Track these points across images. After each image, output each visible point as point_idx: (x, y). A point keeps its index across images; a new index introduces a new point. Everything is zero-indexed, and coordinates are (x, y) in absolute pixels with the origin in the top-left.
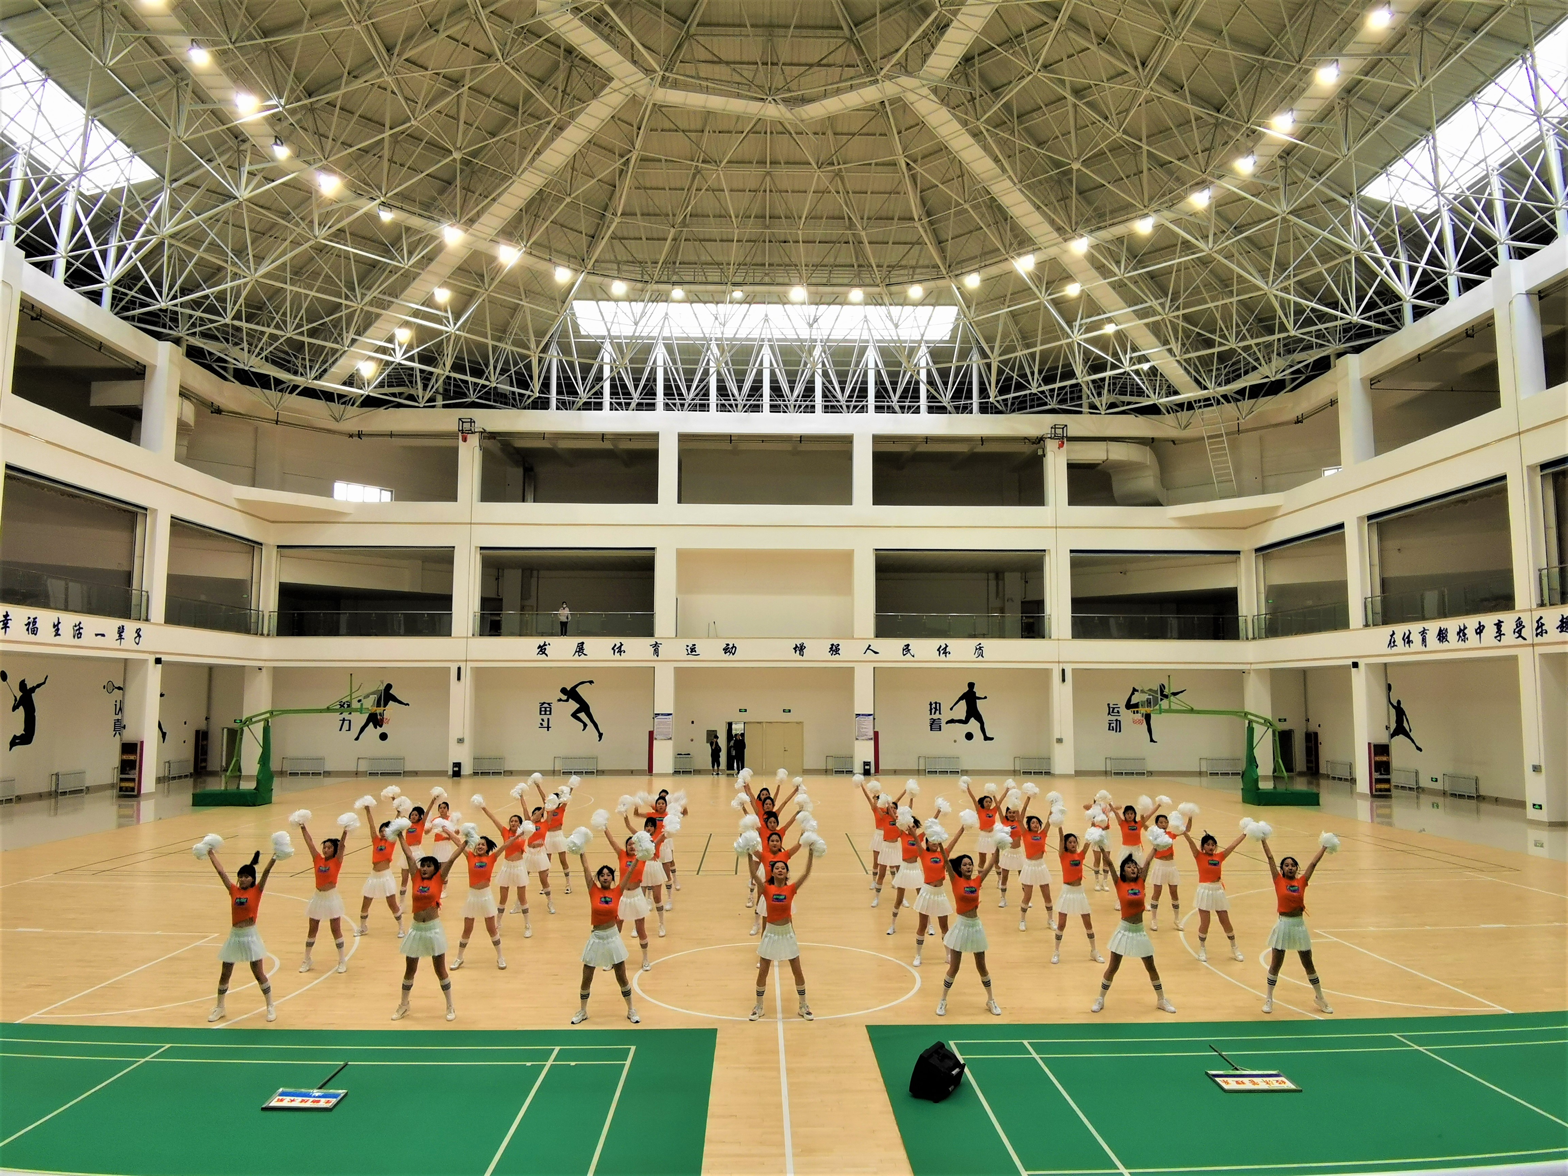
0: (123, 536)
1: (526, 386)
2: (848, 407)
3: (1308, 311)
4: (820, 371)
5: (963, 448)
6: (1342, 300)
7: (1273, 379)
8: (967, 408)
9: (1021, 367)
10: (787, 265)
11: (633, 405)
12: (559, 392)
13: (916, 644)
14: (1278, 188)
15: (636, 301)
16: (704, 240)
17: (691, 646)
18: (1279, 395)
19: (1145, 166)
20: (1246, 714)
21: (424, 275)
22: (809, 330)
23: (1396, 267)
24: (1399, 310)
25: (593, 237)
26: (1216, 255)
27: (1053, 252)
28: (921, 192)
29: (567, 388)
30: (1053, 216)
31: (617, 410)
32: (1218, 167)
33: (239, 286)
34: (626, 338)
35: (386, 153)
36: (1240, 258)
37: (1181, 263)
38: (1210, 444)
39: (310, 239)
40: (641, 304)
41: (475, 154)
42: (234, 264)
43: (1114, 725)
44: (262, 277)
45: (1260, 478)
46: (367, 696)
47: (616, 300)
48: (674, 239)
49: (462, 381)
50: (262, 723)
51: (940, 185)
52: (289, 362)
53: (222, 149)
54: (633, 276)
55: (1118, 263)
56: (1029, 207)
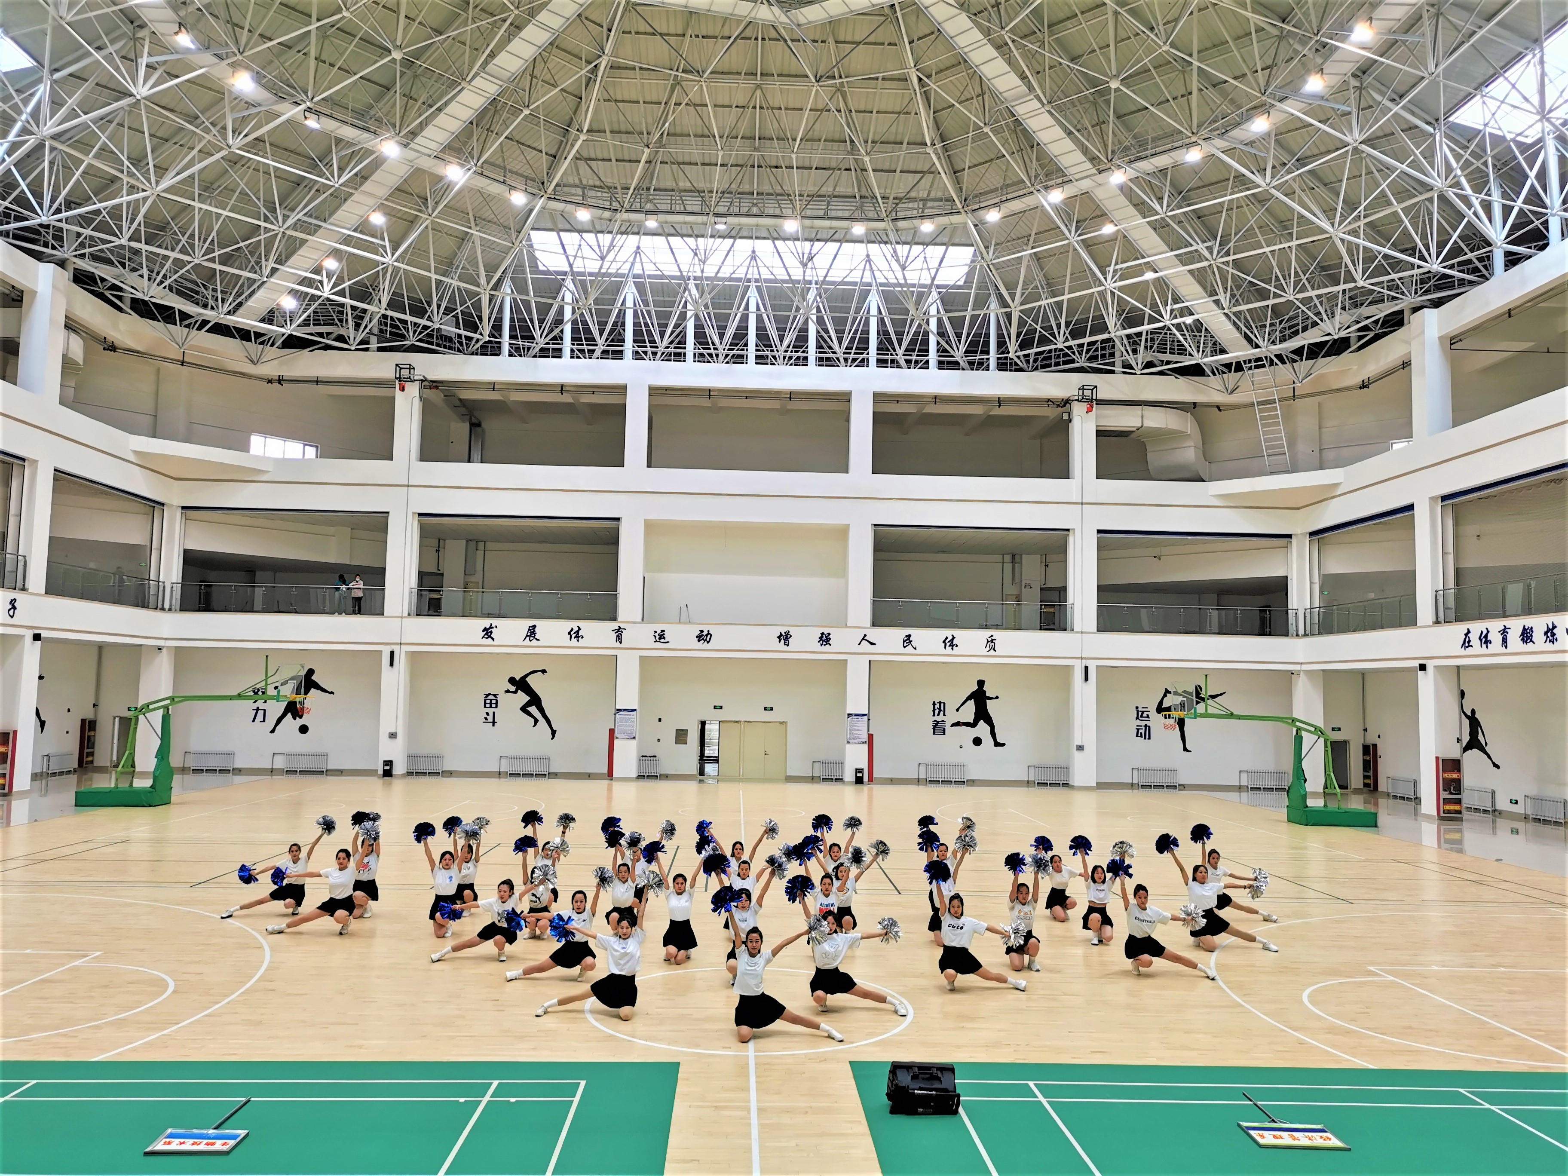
1: (475, 329)
2: (846, 360)
3: (1380, 257)
4: (814, 318)
5: (978, 410)
6: (1420, 245)
7: (1336, 337)
8: (982, 364)
9: (1046, 318)
10: (778, 195)
11: (598, 353)
12: (512, 337)
13: (919, 635)
14: (1350, 113)
15: (602, 232)
16: (684, 163)
17: (659, 632)
18: (1341, 356)
19: (1195, 85)
20: (1294, 720)
21: (357, 196)
22: (802, 270)
23: (1487, 207)
24: (1488, 257)
25: (555, 157)
26: (1273, 191)
27: (1085, 185)
28: (934, 113)
29: (521, 331)
30: (1086, 143)
31: (578, 357)
32: (1280, 88)
33: (137, 200)
34: (591, 274)
35: (313, 51)
36: (1303, 195)
37: (1233, 200)
38: (1260, 411)
39: (222, 149)
40: (609, 237)
41: (419, 54)
42: (131, 174)
43: (1143, 731)
44: (165, 191)
45: (1317, 451)
46: (285, 683)
47: (580, 231)
48: (649, 162)
49: (400, 320)
50: (161, 710)
51: (957, 105)
52: (197, 293)
53: (114, 35)
54: (600, 203)
55: (1160, 199)
56: (1058, 132)
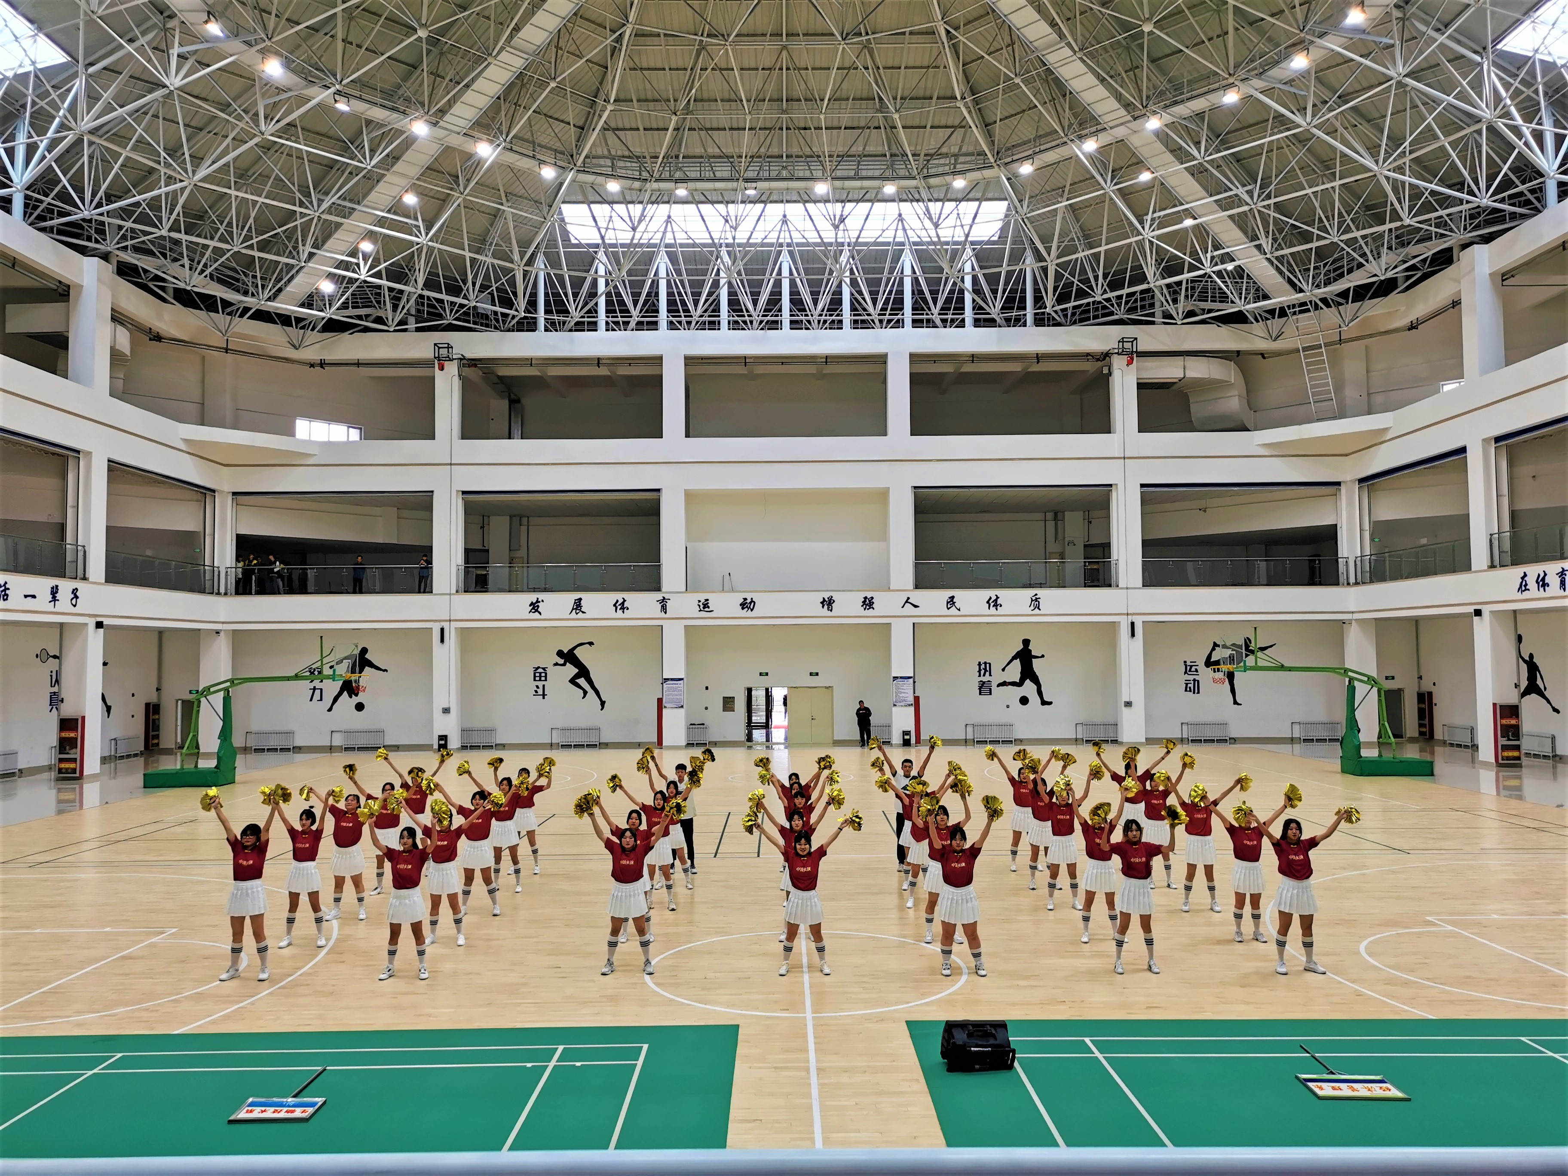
0: (51, 483)
1: (510, 305)
2: (881, 321)
3: (1427, 194)
4: (848, 280)
5: (1015, 367)
6: (1469, 179)
7: (1382, 278)
8: (1019, 320)
9: (1083, 271)
10: (807, 156)
11: (633, 324)
12: (547, 312)
13: (963, 596)
14: (1393, 46)
15: (632, 202)
16: (712, 129)
17: (703, 601)
18: (1388, 297)
19: (1231, 24)
20: (1346, 671)
21: (389, 177)
22: (834, 232)
23: (1539, 136)
24: (1541, 189)
25: (583, 129)
26: (1314, 131)
27: (1120, 132)
28: (964, 66)
29: (556, 305)
30: (1120, 89)
31: (613, 330)
32: (1319, 24)
33: (175, 191)
34: (623, 245)
35: (340, 33)
36: (1345, 133)
37: (1273, 141)
38: (1306, 357)
39: (255, 135)
40: (639, 207)
41: (443, 31)
42: (168, 165)
43: (1192, 686)
44: (201, 181)
45: (1365, 396)
46: (340, 662)
47: (611, 203)
48: (677, 129)
49: (438, 300)
50: (222, 693)
51: (987, 57)
52: (238, 280)
53: (145, 26)
54: (630, 173)
55: (1197, 144)
56: (1091, 79)
